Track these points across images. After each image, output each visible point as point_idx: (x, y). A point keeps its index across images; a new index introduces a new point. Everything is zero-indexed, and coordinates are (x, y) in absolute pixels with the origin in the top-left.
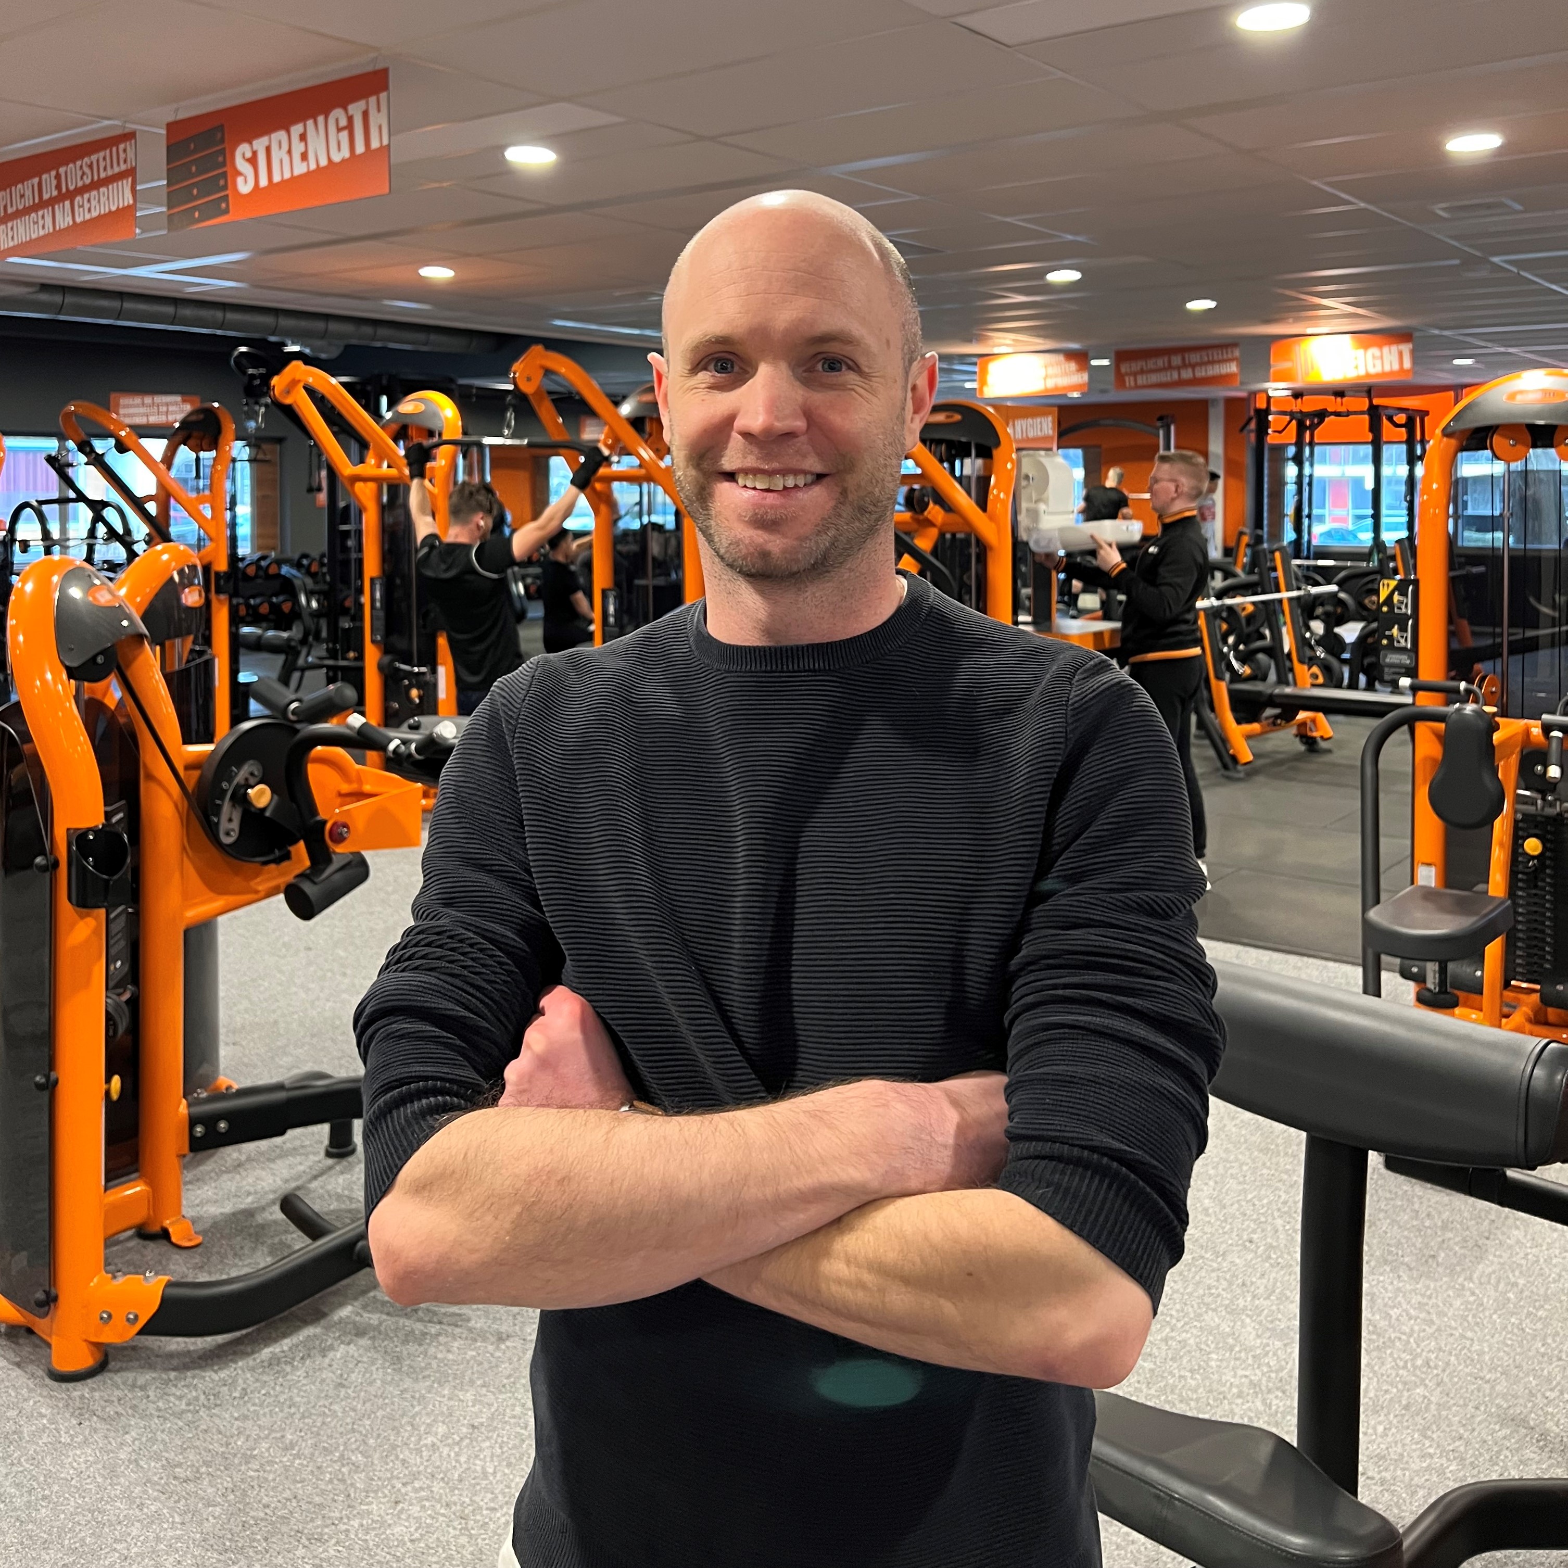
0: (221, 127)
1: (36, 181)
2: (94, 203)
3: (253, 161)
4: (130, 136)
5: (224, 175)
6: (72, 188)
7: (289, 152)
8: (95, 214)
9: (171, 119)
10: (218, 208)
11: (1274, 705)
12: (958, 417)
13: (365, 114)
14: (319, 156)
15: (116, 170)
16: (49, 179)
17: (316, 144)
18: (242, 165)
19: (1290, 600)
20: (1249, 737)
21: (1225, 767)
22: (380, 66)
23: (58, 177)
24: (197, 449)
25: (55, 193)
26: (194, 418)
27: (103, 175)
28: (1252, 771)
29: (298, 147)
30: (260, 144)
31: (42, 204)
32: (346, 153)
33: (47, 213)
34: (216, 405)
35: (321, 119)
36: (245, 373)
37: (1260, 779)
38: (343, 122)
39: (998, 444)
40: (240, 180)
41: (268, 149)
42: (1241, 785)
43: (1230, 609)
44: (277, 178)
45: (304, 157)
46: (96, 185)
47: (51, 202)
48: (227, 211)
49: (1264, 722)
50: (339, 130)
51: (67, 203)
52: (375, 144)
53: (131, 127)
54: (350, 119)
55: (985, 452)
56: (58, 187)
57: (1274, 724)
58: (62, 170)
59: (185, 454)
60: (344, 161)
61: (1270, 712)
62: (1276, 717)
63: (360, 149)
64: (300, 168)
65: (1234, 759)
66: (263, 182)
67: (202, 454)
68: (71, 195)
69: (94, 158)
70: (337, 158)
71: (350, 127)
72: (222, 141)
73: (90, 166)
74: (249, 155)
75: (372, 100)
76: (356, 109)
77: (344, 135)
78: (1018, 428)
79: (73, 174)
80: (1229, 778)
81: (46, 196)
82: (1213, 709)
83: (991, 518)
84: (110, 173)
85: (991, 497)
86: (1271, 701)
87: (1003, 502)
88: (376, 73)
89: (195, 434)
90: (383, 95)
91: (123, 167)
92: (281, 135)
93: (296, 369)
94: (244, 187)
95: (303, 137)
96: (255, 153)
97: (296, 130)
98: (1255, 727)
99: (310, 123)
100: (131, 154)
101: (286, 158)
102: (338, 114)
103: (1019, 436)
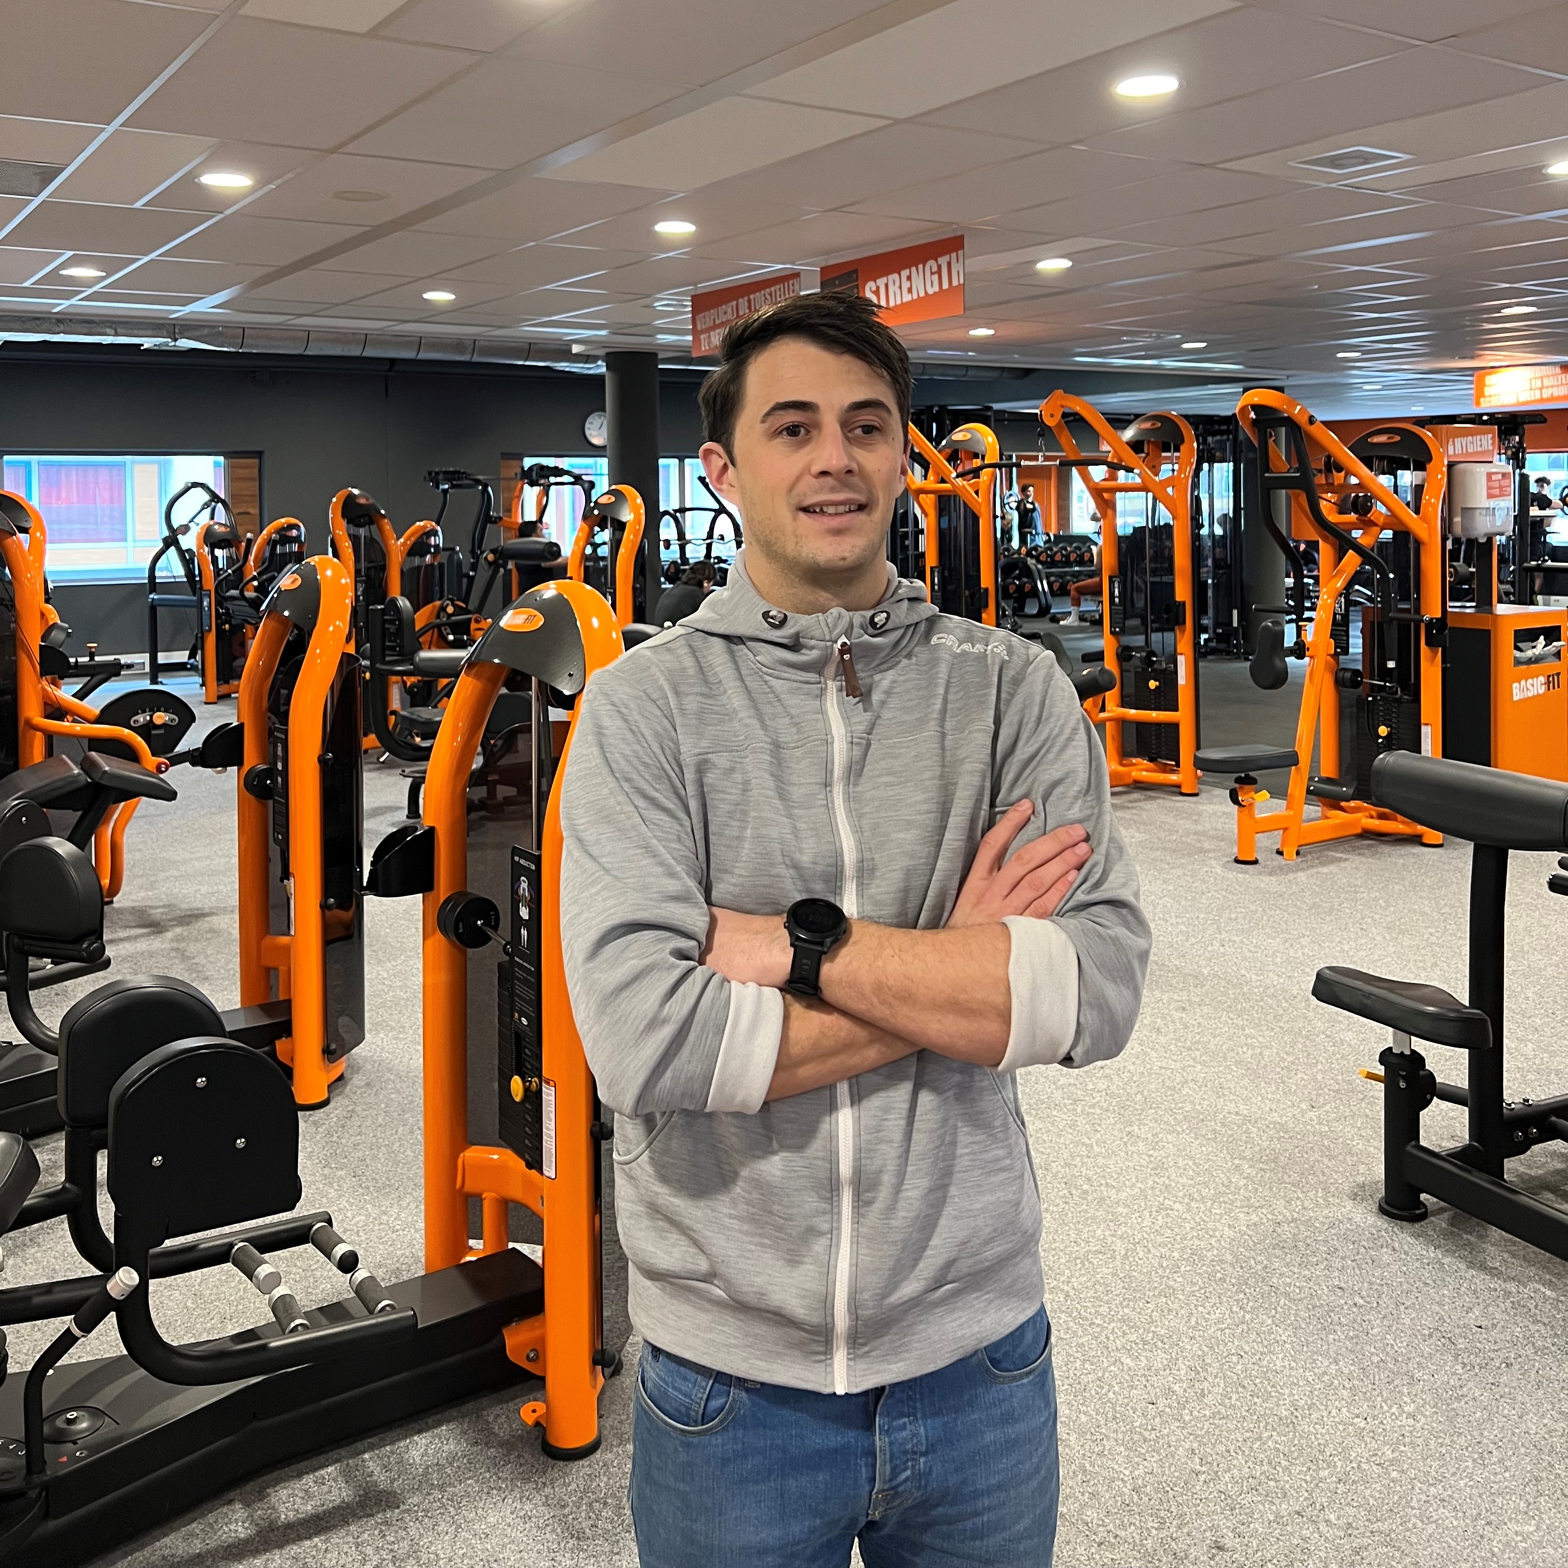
0: (856, 271)
1: (734, 303)
3: (877, 293)
4: (797, 274)
7: (900, 287)
9: (824, 264)
12: (1398, 438)
13: (949, 264)
14: (919, 290)
16: (743, 302)
17: (917, 282)
22: (959, 233)
23: (749, 301)
29: (906, 285)
30: (881, 282)
32: (936, 289)
35: (921, 266)
38: (935, 269)
39: (1431, 458)
41: (887, 285)
44: (892, 303)
45: (910, 290)
50: (932, 273)
52: (955, 283)
53: (798, 268)
54: (939, 267)
55: (1421, 466)
56: (749, 307)
58: (752, 297)
60: (935, 293)
63: (945, 286)
64: (907, 298)
69: (773, 289)
70: (930, 291)
71: (939, 272)
72: (857, 280)
73: (771, 295)
74: (874, 289)
75: (954, 255)
76: (943, 260)
77: (936, 277)
78: (1458, 445)
79: (759, 299)
83: (1423, 519)
87: (1435, 506)
88: (955, 238)
90: (960, 252)
92: (895, 276)
95: (909, 278)
96: (878, 288)
97: (905, 273)
99: (914, 269)
100: (797, 286)
101: (898, 291)
102: (932, 263)
103: (1459, 451)
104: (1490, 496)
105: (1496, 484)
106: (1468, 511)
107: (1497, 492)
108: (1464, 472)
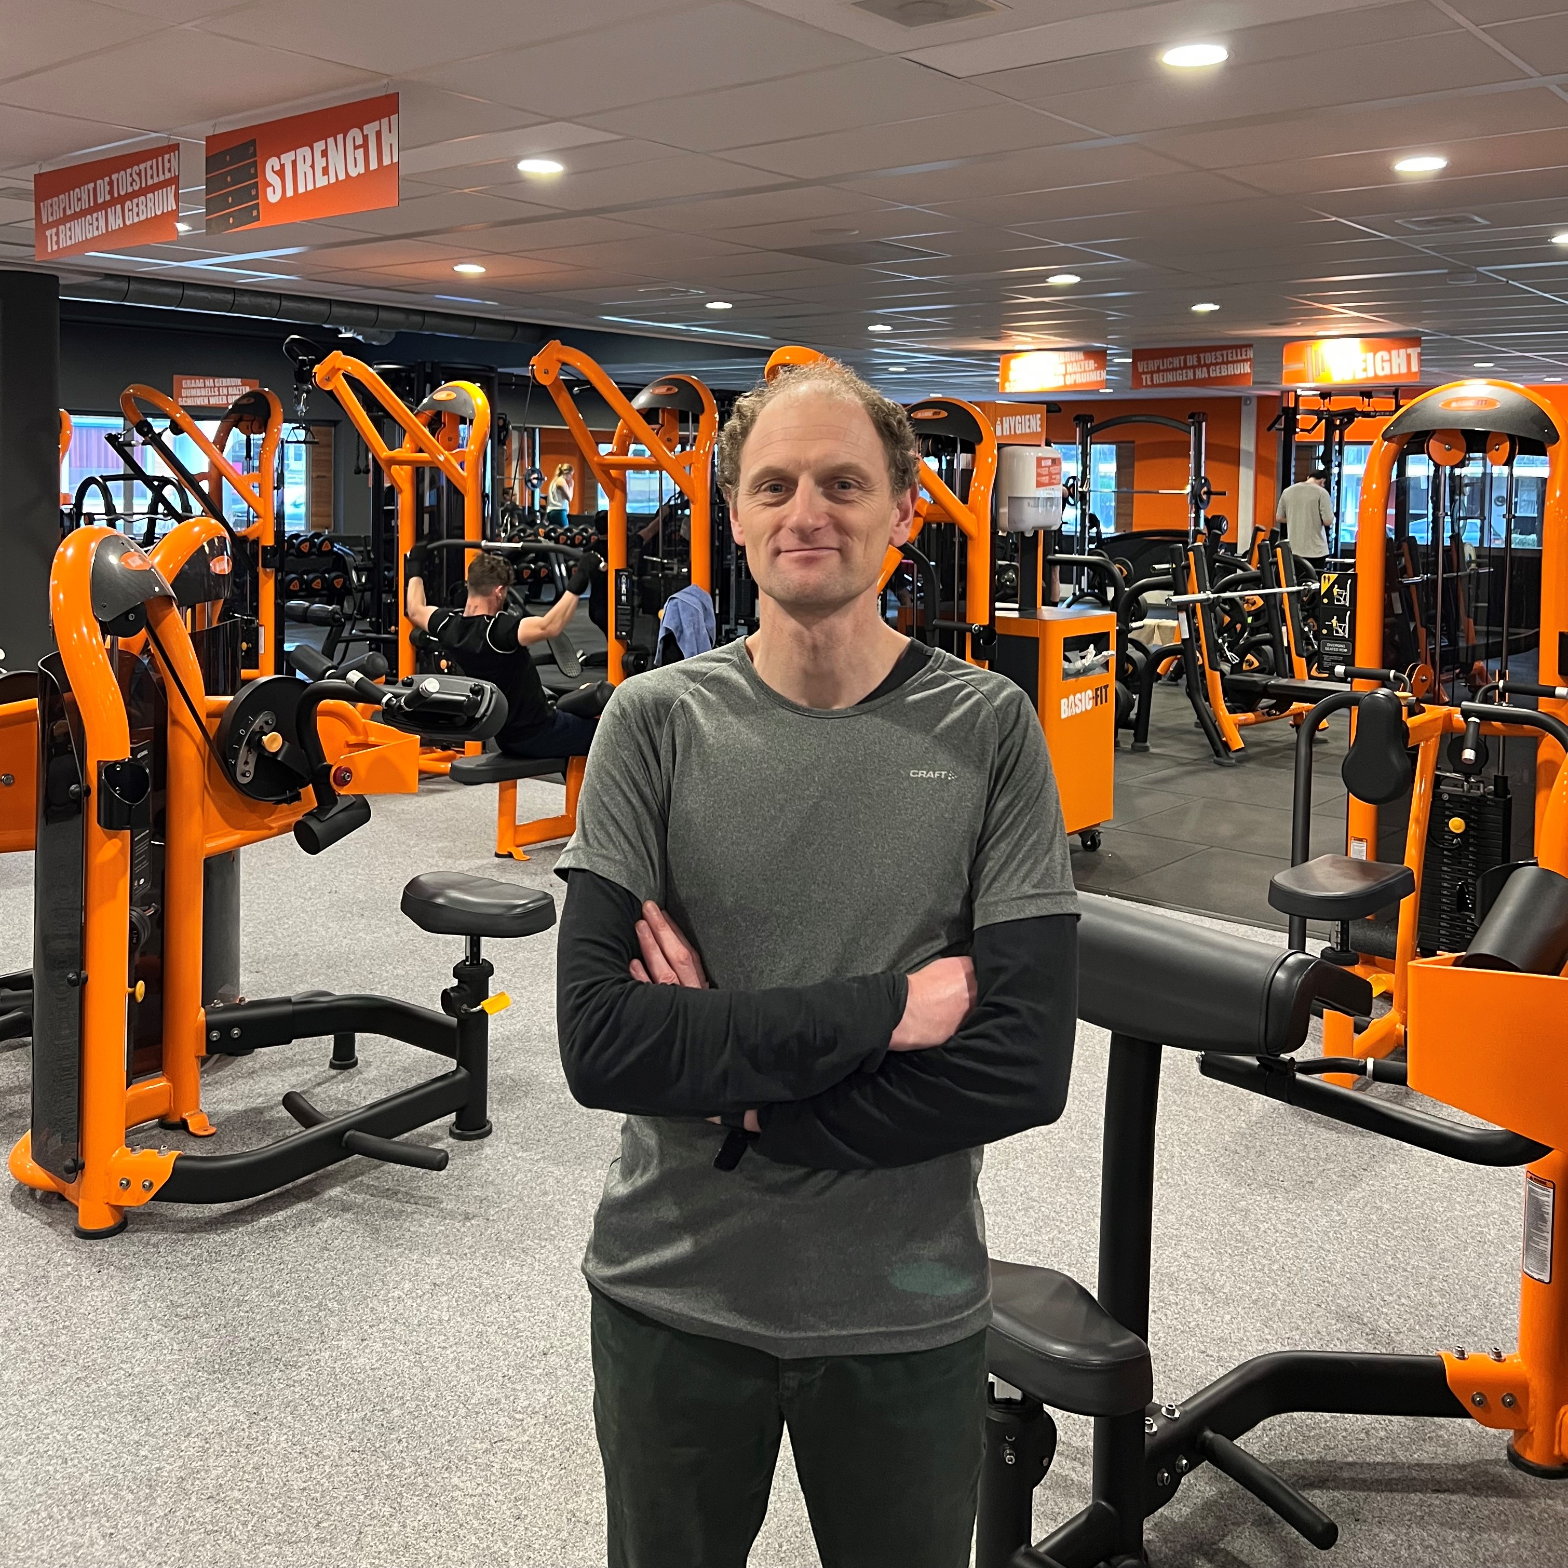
0: (253, 143)
1: (91, 185)
2: (142, 207)
3: (281, 173)
4: (174, 148)
5: (256, 185)
6: (122, 193)
7: (313, 166)
8: (142, 218)
9: (210, 132)
10: (249, 215)
11: (1270, 697)
12: (944, 414)
13: (379, 134)
14: (338, 170)
15: (162, 178)
16: (102, 184)
17: (336, 159)
18: (272, 178)
19: (1289, 593)
20: (1241, 726)
21: (1217, 754)
22: (390, 92)
23: (111, 183)
24: (247, 431)
25: (108, 198)
26: (245, 401)
27: (150, 182)
28: (1244, 757)
29: (320, 163)
30: (287, 158)
31: (97, 208)
32: (361, 169)
33: (101, 215)
34: (267, 389)
35: (340, 137)
36: (295, 359)
37: (1249, 765)
38: (359, 141)
39: (980, 439)
40: (269, 190)
41: (294, 163)
42: (1231, 771)
43: (1231, 601)
44: (301, 190)
45: (325, 171)
46: (143, 192)
47: (105, 206)
48: (257, 218)
49: (1260, 712)
50: (356, 148)
51: (119, 207)
52: (386, 162)
53: (176, 139)
54: (365, 138)
55: (969, 448)
56: (111, 192)
57: (1269, 714)
58: (114, 177)
59: (236, 436)
60: (359, 175)
61: (1265, 702)
62: (1271, 707)
63: (374, 165)
64: (322, 182)
65: (1226, 745)
66: (290, 193)
67: (252, 436)
68: (122, 200)
69: (142, 166)
70: (353, 173)
71: (365, 146)
72: (254, 154)
73: (139, 174)
74: (277, 168)
75: (385, 121)
76: (370, 129)
77: (360, 152)
78: (1006, 426)
79: (124, 181)
80: (1221, 765)
81: (100, 201)
82: (1207, 699)
83: (972, 510)
84: (156, 180)
85: (972, 489)
86: (1266, 691)
87: (984, 495)
88: (387, 96)
89: (246, 417)
90: (394, 118)
91: (168, 176)
92: (306, 150)
93: (337, 358)
94: (273, 197)
95: (324, 153)
96: (282, 166)
97: (319, 146)
98: (1250, 716)
99: (331, 140)
100: (174, 163)
101: (310, 172)
102: (355, 132)
103: (1006, 432)
104: (1039, 485)
105: (1045, 471)
106: (1014, 501)
107: (1046, 479)
108: (1013, 456)
